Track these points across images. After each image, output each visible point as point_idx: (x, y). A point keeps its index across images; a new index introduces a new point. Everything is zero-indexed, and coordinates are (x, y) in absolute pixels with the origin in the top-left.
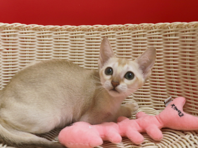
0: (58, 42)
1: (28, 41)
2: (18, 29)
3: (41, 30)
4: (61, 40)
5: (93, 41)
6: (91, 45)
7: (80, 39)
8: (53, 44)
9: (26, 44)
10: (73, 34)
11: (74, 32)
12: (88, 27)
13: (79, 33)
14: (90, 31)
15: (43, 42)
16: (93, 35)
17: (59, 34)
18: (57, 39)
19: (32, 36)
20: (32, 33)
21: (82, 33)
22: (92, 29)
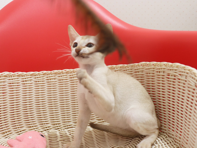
0: (37, 84)
1: (15, 86)
2: (6, 76)
3: (24, 76)
4: (39, 83)
5: (63, 81)
6: (62, 84)
7: (53, 80)
8: (33, 86)
9: (13, 88)
10: (48, 77)
11: (49, 76)
12: (59, 71)
13: (53, 76)
14: (60, 74)
15: (26, 85)
16: (63, 77)
17: (38, 78)
18: (36, 82)
19: (17, 81)
20: (17, 78)
21: (54, 76)
22: (62, 72)
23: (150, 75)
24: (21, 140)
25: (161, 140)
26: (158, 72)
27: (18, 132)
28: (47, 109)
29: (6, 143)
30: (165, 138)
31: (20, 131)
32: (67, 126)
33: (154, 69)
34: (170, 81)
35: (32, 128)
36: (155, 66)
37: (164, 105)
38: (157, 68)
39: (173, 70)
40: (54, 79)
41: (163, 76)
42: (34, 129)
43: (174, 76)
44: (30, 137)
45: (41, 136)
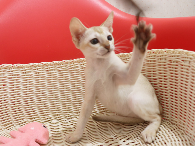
0: (37, 75)
1: (15, 78)
2: (6, 69)
3: (24, 68)
4: (39, 74)
5: (63, 72)
6: (62, 75)
8: (33, 78)
9: (13, 80)
11: (48, 67)
12: (59, 62)
13: (52, 67)
14: (60, 65)
15: (26, 77)
16: (62, 68)
17: (37, 69)
18: (36, 73)
19: (17, 73)
20: (17, 70)
21: (54, 67)
22: (62, 63)
23: (151, 62)
24: (24, 131)
25: (165, 127)
26: (160, 59)
27: (20, 124)
28: (48, 101)
29: (9, 134)
30: (168, 125)
31: (22, 123)
32: (69, 116)
33: (154, 56)
34: (173, 68)
35: (34, 119)
36: (156, 53)
37: (166, 93)
38: (158, 55)
39: (175, 56)
40: (54, 70)
41: (165, 63)
42: (36, 120)
43: (176, 62)
44: (33, 128)
45: (44, 127)
